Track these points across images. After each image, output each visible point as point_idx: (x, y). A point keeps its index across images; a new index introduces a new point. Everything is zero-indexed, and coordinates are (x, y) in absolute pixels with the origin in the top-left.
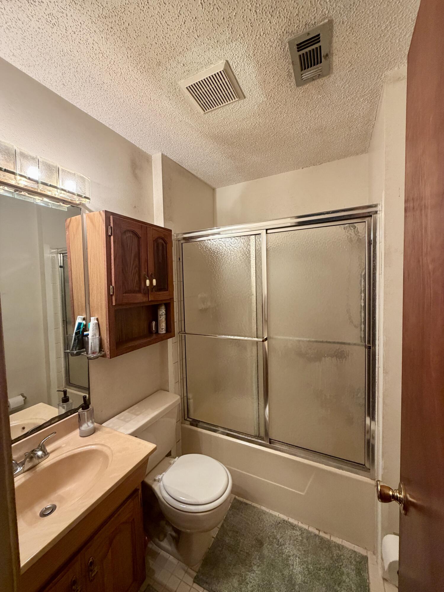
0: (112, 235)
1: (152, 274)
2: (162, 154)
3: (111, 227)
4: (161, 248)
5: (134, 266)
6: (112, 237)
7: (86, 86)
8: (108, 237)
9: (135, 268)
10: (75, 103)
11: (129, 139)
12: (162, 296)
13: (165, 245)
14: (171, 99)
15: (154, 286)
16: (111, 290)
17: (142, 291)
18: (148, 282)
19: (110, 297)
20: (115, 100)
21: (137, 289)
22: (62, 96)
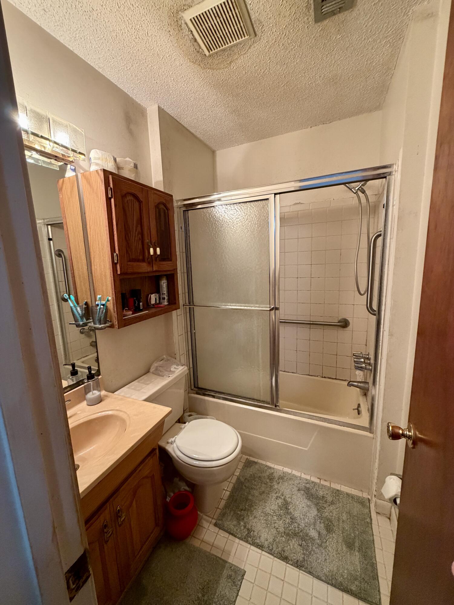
0: (112, 197)
1: (155, 242)
2: (159, 106)
3: (111, 189)
4: (162, 214)
5: (137, 233)
6: (113, 200)
7: (71, 13)
8: (108, 200)
9: (138, 235)
10: (58, 36)
11: (121, 86)
12: (166, 266)
13: (166, 211)
14: (172, 35)
15: (158, 255)
16: (115, 258)
17: (146, 260)
18: (152, 250)
19: (114, 265)
20: (106, 33)
21: (141, 258)
22: (43, 27)
